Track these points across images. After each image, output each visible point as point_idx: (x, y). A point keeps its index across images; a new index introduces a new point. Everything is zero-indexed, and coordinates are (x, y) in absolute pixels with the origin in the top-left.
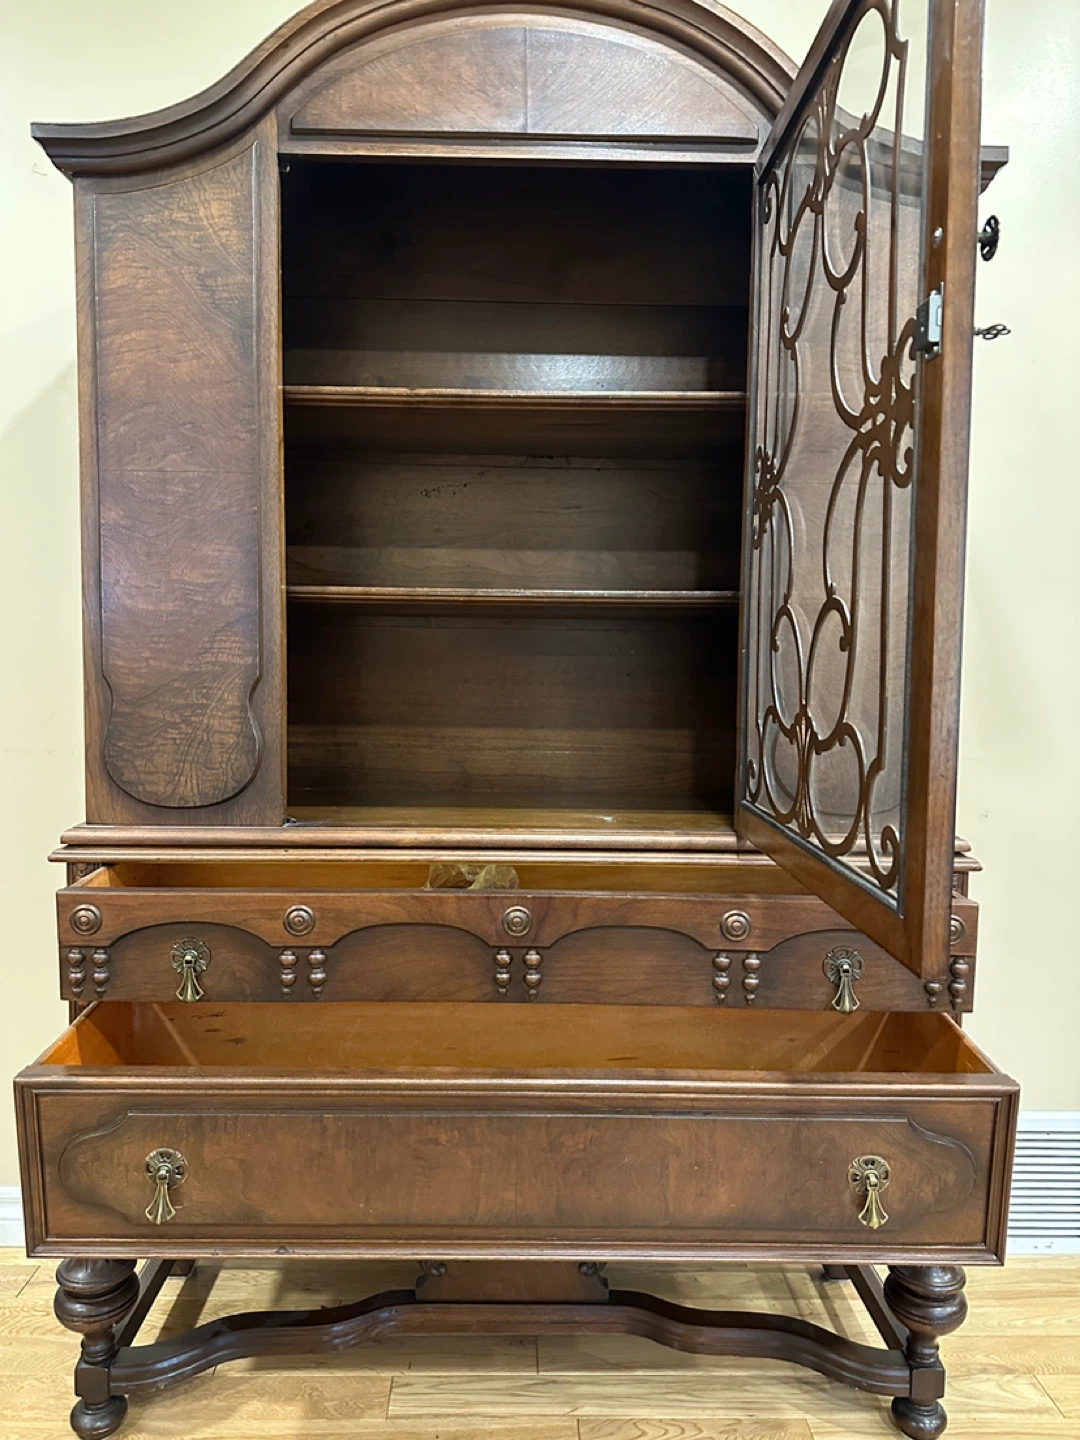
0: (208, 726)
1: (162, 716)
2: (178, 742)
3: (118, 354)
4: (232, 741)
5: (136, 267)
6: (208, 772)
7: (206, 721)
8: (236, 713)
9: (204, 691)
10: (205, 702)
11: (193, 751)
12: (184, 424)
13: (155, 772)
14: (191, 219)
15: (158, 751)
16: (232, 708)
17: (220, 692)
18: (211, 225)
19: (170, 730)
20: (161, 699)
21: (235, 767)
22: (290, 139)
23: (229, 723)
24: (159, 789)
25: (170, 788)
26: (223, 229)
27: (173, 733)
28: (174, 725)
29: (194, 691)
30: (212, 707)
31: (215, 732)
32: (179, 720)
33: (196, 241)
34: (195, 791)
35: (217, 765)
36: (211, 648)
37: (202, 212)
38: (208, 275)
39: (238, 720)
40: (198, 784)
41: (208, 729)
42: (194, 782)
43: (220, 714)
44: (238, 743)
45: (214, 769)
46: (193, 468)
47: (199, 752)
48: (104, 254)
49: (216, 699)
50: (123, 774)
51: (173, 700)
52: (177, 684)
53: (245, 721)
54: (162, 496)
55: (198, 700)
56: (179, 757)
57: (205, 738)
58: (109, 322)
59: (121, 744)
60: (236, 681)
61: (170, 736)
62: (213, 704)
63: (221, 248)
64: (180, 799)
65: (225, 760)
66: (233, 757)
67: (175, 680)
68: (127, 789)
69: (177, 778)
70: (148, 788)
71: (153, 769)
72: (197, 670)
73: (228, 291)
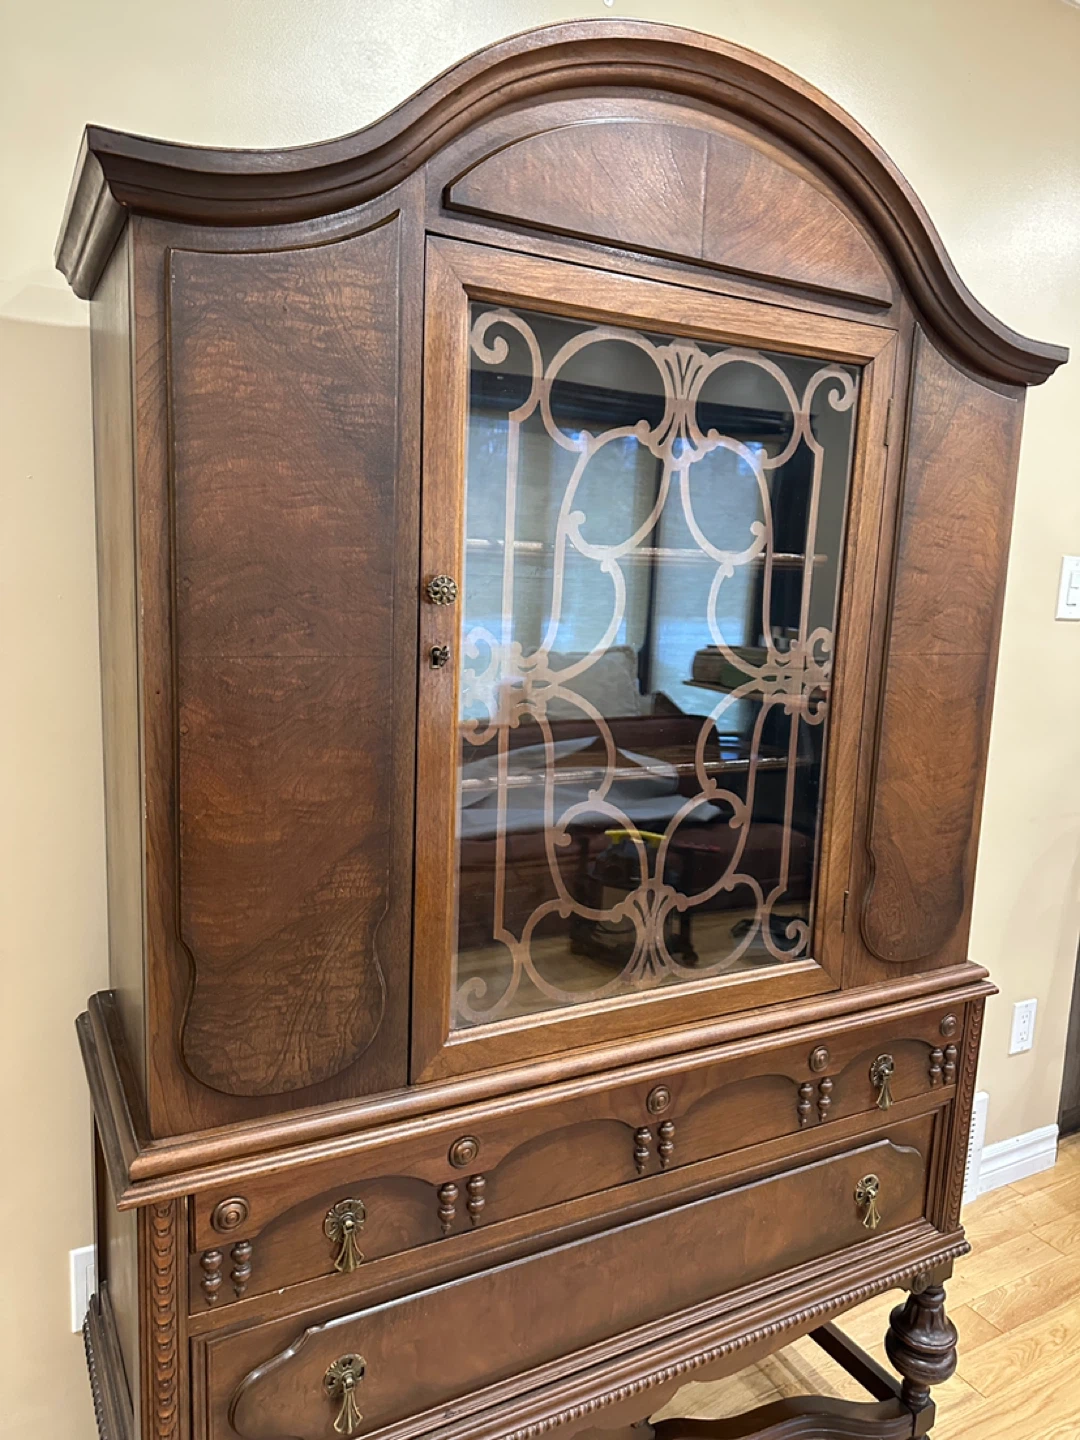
0: (322, 983)
1: (263, 981)
2: (284, 1010)
3: (206, 491)
4: (353, 996)
5: (233, 366)
6: (322, 1041)
7: (320, 977)
8: (360, 958)
9: (319, 939)
10: (320, 952)
11: (303, 1018)
12: (301, 593)
13: (253, 1055)
14: (314, 307)
15: (257, 1027)
16: (353, 955)
17: (339, 938)
18: (340, 318)
19: (274, 997)
20: (261, 959)
21: (356, 1027)
22: (441, 215)
23: (349, 974)
24: (260, 1074)
25: (273, 1071)
26: (357, 327)
27: (278, 1000)
28: (278, 990)
29: (306, 942)
30: (328, 958)
31: (332, 988)
32: (285, 982)
33: (319, 339)
34: (305, 1067)
35: (333, 1031)
36: (331, 882)
37: (329, 299)
38: (333, 388)
39: (360, 969)
40: (308, 1059)
41: (323, 988)
42: (304, 1056)
43: (338, 965)
44: (360, 997)
45: (329, 1036)
46: (311, 651)
47: (310, 1017)
48: (188, 341)
49: (333, 948)
50: (210, 1066)
51: (279, 957)
52: (285, 936)
53: (369, 969)
54: (270, 692)
55: (310, 951)
56: (283, 1029)
57: (319, 999)
58: (195, 443)
59: (206, 1028)
60: (360, 919)
61: (273, 1005)
62: (331, 954)
63: (353, 354)
64: (285, 1082)
65: (344, 1022)
66: (353, 1016)
67: (281, 931)
68: (216, 1084)
69: (282, 1056)
70: (243, 1078)
71: (250, 1051)
72: (310, 913)
73: (363, 416)
